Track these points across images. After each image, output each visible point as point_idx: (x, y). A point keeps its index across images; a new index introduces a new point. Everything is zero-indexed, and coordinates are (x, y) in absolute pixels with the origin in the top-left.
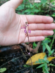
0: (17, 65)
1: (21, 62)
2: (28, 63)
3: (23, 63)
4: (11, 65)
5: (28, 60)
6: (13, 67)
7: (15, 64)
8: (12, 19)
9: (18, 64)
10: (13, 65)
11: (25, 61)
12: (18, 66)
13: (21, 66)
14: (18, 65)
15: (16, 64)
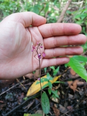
0: (14, 102)
1: (19, 96)
2: (29, 93)
3: (22, 96)
4: (5, 104)
5: (28, 90)
6: (9, 106)
9: (15, 100)
10: (8, 103)
11: (25, 93)
12: (16, 103)
13: (21, 100)
15: (13, 100)
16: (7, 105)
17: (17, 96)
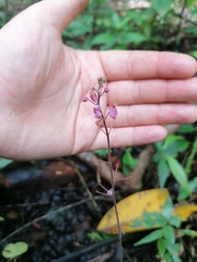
0: (65, 233)
1: (80, 221)
2: (103, 225)
3: (86, 225)
4: (44, 234)
5: (103, 214)
6: (52, 241)
7: (58, 228)
8: (50, 64)
9: (69, 229)
10: (51, 233)
11: (95, 220)
12: (69, 238)
13: (80, 235)
14: (71, 232)
15: (62, 228)
16: (48, 236)
17: (75, 221)
